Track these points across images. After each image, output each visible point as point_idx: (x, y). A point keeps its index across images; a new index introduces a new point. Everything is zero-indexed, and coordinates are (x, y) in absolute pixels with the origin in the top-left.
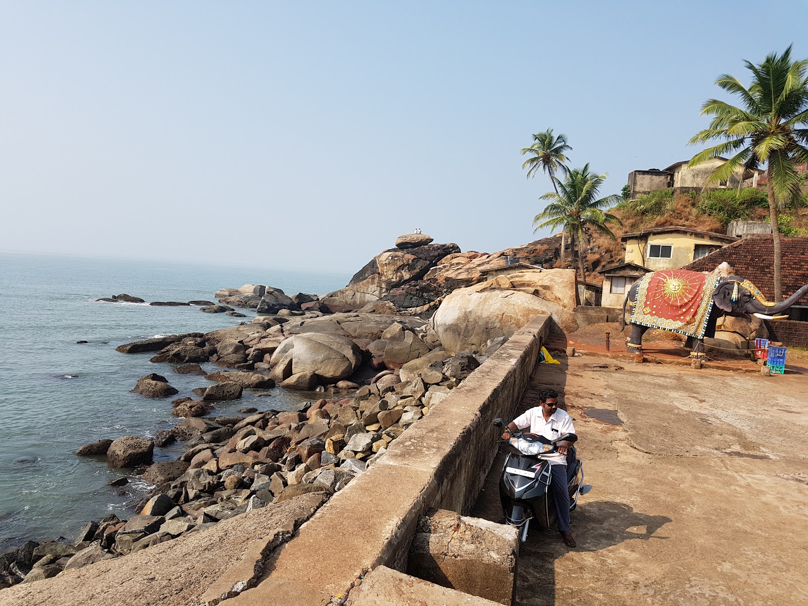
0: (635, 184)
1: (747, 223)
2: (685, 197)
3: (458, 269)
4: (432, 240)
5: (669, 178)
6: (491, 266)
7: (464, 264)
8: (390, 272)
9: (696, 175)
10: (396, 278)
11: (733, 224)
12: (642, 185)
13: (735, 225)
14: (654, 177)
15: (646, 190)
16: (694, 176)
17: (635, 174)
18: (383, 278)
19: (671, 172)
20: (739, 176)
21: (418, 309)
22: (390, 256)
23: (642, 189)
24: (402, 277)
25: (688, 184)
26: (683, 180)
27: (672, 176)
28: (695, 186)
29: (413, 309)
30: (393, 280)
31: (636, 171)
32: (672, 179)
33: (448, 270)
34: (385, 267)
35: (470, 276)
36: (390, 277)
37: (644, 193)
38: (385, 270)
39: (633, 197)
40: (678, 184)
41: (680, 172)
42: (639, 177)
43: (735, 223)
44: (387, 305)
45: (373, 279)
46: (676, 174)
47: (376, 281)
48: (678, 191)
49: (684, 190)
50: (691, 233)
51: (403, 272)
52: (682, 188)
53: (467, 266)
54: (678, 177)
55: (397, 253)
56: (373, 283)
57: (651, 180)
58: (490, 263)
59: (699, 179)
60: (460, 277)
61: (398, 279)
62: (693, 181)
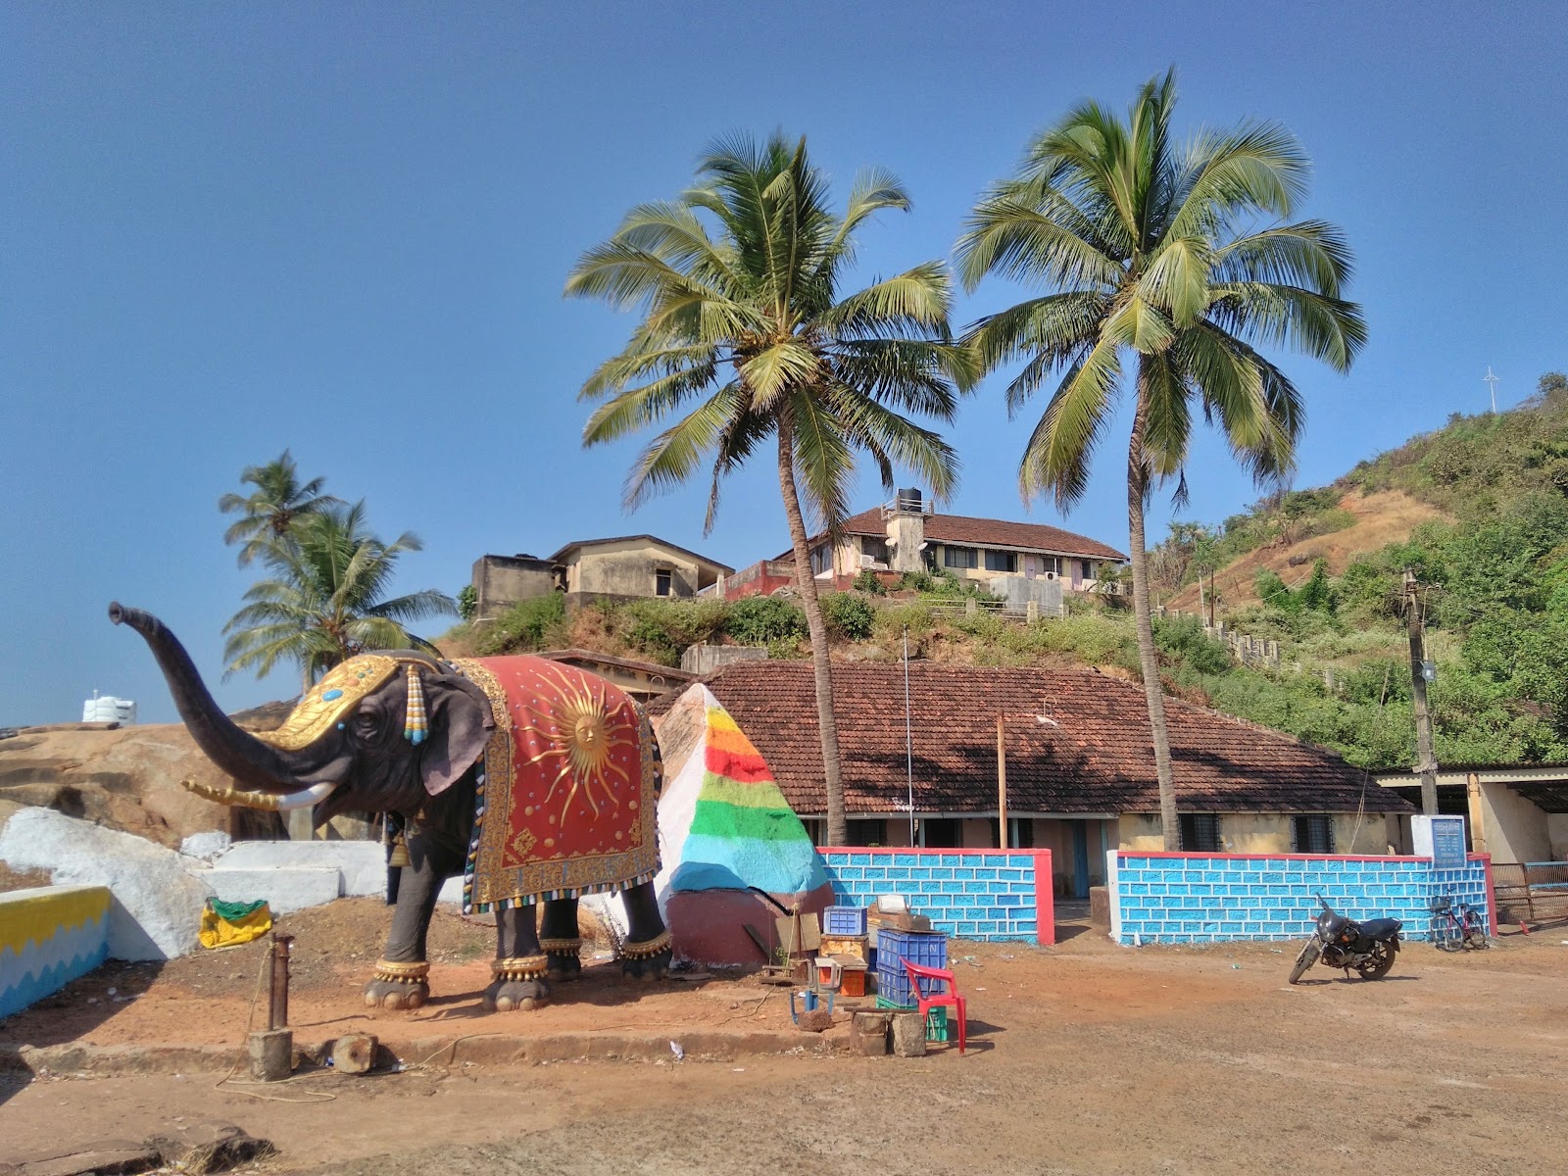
0: (486, 584)
1: (720, 650)
2: (592, 613)
5: (558, 577)
9: (610, 571)
11: (692, 651)
12: (501, 588)
13: (695, 653)
14: (527, 573)
15: (511, 598)
16: (605, 572)
17: (486, 564)
19: (559, 564)
20: (690, 576)
23: (502, 597)
25: (596, 588)
26: (585, 579)
27: (563, 572)
28: (609, 591)
31: (487, 557)
32: (564, 580)
37: (509, 604)
39: (484, 611)
40: (575, 587)
41: (578, 564)
42: (495, 571)
43: (696, 649)
46: (571, 568)
48: (577, 602)
49: (588, 598)
50: (605, 666)
52: (583, 595)
54: (574, 574)
57: (522, 578)
59: (617, 579)
62: (605, 583)
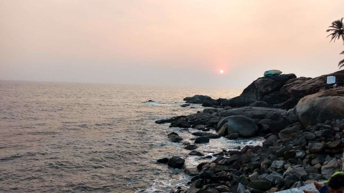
3: (298, 86)
4: (281, 72)
6: (315, 83)
7: (301, 83)
8: (262, 88)
10: (265, 90)
18: (258, 91)
21: (279, 105)
22: (261, 80)
24: (267, 90)
29: (276, 105)
30: (264, 91)
33: (293, 86)
34: (259, 86)
35: (304, 89)
36: (262, 90)
38: (259, 87)
44: (263, 103)
45: (253, 91)
47: (255, 92)
51: (268, 87)
53: (302, 84)
55: (265, 79)
56: (253, 93)
58: (315, 82)
60: (299, 89)
61: (266, 91)
